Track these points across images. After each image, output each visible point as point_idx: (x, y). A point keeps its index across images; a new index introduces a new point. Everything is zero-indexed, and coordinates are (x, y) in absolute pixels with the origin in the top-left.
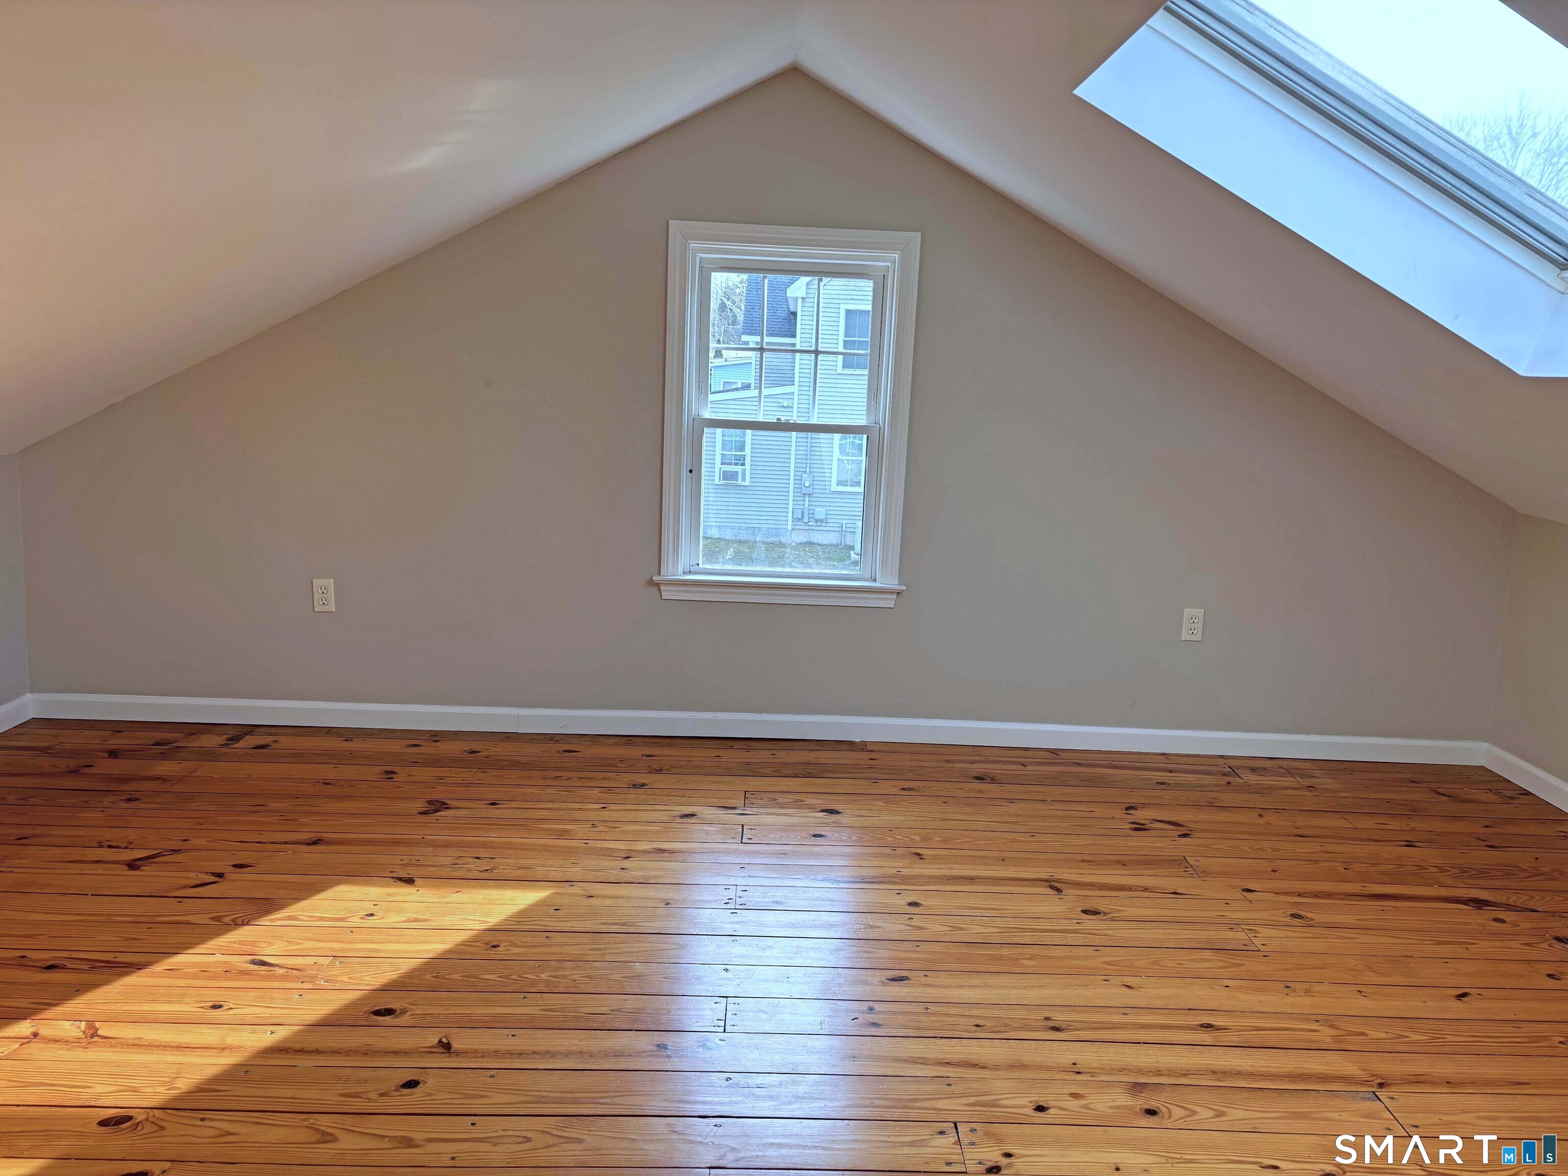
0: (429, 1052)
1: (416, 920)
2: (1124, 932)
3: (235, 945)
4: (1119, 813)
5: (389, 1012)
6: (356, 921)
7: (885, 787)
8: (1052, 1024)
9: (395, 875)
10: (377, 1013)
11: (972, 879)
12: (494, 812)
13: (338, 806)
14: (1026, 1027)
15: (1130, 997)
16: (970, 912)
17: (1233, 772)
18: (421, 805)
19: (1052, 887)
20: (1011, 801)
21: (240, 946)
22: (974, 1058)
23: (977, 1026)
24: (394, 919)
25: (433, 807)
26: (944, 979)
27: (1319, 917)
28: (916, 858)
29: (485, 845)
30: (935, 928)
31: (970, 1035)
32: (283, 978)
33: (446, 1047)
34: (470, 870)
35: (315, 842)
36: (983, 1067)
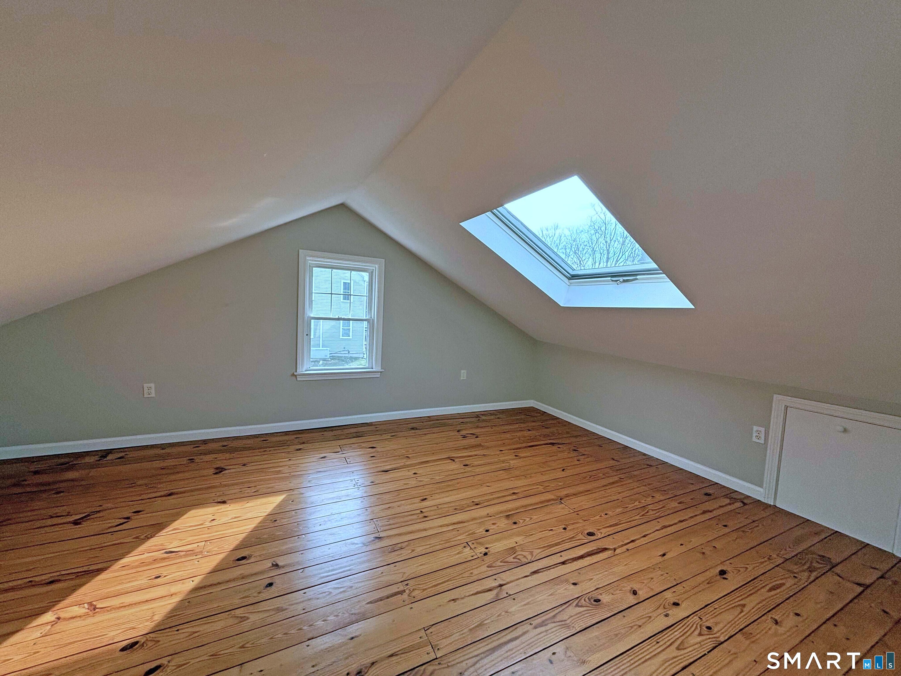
0: (270, 569)
1: (235, 518)
2: (478, 470)
3: (152, 548)
4: (457, 433)
5: (244, 558)
6: (208, 524)
7: (385, 437)
8: (475, 503)
9: (216, 501)
10: (238, 560)
11: (427, 462)
12: (245, 468)
13: (173, 477)
14: (468, 506)
15: (491, 490)
16: (433, 473)
17: (478, 416)
18: (212, 471)
19: (451, 460)
20: (425, 434)
21: (155, 547)
22: (460, 520)
23: (455, 509)
24: (224, 520)
25: (218, 471)
26: (437, 496)
27: (522, 455)
28: (407, 458)
29: (249, 482)
30: (426, 480)
31: (455, 513)
32: (185, 556)
33: (276, 566)
34: (248, 493)
35: (170, 495)
36: (464, 522)
